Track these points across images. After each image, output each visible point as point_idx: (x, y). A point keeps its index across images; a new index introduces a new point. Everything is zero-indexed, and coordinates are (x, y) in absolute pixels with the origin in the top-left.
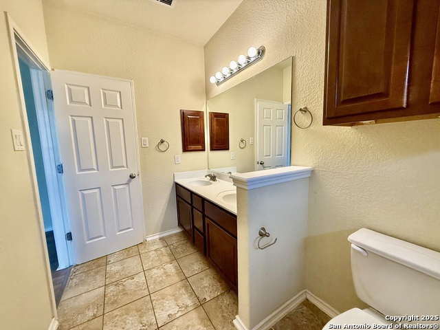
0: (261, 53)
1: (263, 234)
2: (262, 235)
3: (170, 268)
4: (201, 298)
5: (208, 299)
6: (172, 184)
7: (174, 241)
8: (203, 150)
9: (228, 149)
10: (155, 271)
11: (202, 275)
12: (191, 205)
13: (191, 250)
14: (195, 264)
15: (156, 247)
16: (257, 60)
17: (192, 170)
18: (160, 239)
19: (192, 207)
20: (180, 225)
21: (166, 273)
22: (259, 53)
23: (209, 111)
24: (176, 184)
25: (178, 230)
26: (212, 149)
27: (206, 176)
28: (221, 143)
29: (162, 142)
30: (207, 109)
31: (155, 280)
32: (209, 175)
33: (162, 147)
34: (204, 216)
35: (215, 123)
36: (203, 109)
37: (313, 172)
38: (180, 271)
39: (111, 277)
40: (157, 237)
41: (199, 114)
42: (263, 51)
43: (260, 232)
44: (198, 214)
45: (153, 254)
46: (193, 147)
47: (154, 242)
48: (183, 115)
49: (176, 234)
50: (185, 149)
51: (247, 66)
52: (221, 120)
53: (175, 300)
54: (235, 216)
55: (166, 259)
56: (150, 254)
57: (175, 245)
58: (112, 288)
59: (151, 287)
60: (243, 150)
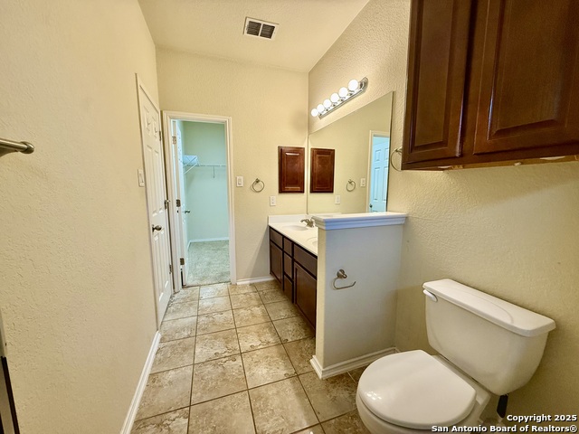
0: (363, 85)
1: (341, 275)
2: (339, 276)
3: (258, 311)
4: (284, 338)
5: (290, 340)
6: (265, 228)
7: (265, 288)
8: (302, 192)
9: (332, 192)
10: (242, 311)
11: (288, 321)
12: (282, 250)
13: (281, 298)
14: (282, 311)
15: (246, 291)
16: (360, 92)
17: (289, 214)
18: (251, 285)
19: (284, 252)
20: (272, 273)
21: (252, 314)
22: (361, 85)
23: (310, 147)
24: (270, 227)
25: (270, 279)
26: (312, 191)
27: (302, 221)
28: (324, 183)
29: (257, 181)
30: (308, 145)
31: (242, 318)
32: (306, 221)
33: (257, 187)
34: (293, 260)
35: (317, 161)
36: (305, 146)
37: (407, 218)
38: (266, 314)
39: (203, 310)
40: (248, 282)
41: (300, 151)
42: (366, 84)
43: (338, 274)
44: (288, 259)
45: (241, 297)
46: (290, 188)
47: (244, 286)
48: (281, 152)
49: (267, 282)
50: (282, 190)
51: (350, 99)
52: (325, 158)
53: (259, 336)
54: (316, 257)
55: (254, 302)
56: (240, 296)
57: (265, 292)
58: (203, 318)
59: (238, 323)
60: (351, 193)
